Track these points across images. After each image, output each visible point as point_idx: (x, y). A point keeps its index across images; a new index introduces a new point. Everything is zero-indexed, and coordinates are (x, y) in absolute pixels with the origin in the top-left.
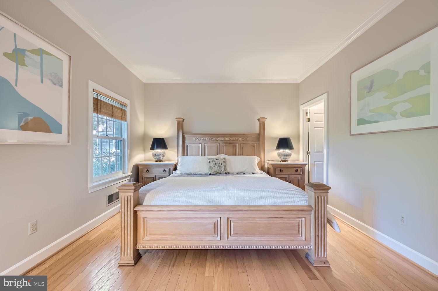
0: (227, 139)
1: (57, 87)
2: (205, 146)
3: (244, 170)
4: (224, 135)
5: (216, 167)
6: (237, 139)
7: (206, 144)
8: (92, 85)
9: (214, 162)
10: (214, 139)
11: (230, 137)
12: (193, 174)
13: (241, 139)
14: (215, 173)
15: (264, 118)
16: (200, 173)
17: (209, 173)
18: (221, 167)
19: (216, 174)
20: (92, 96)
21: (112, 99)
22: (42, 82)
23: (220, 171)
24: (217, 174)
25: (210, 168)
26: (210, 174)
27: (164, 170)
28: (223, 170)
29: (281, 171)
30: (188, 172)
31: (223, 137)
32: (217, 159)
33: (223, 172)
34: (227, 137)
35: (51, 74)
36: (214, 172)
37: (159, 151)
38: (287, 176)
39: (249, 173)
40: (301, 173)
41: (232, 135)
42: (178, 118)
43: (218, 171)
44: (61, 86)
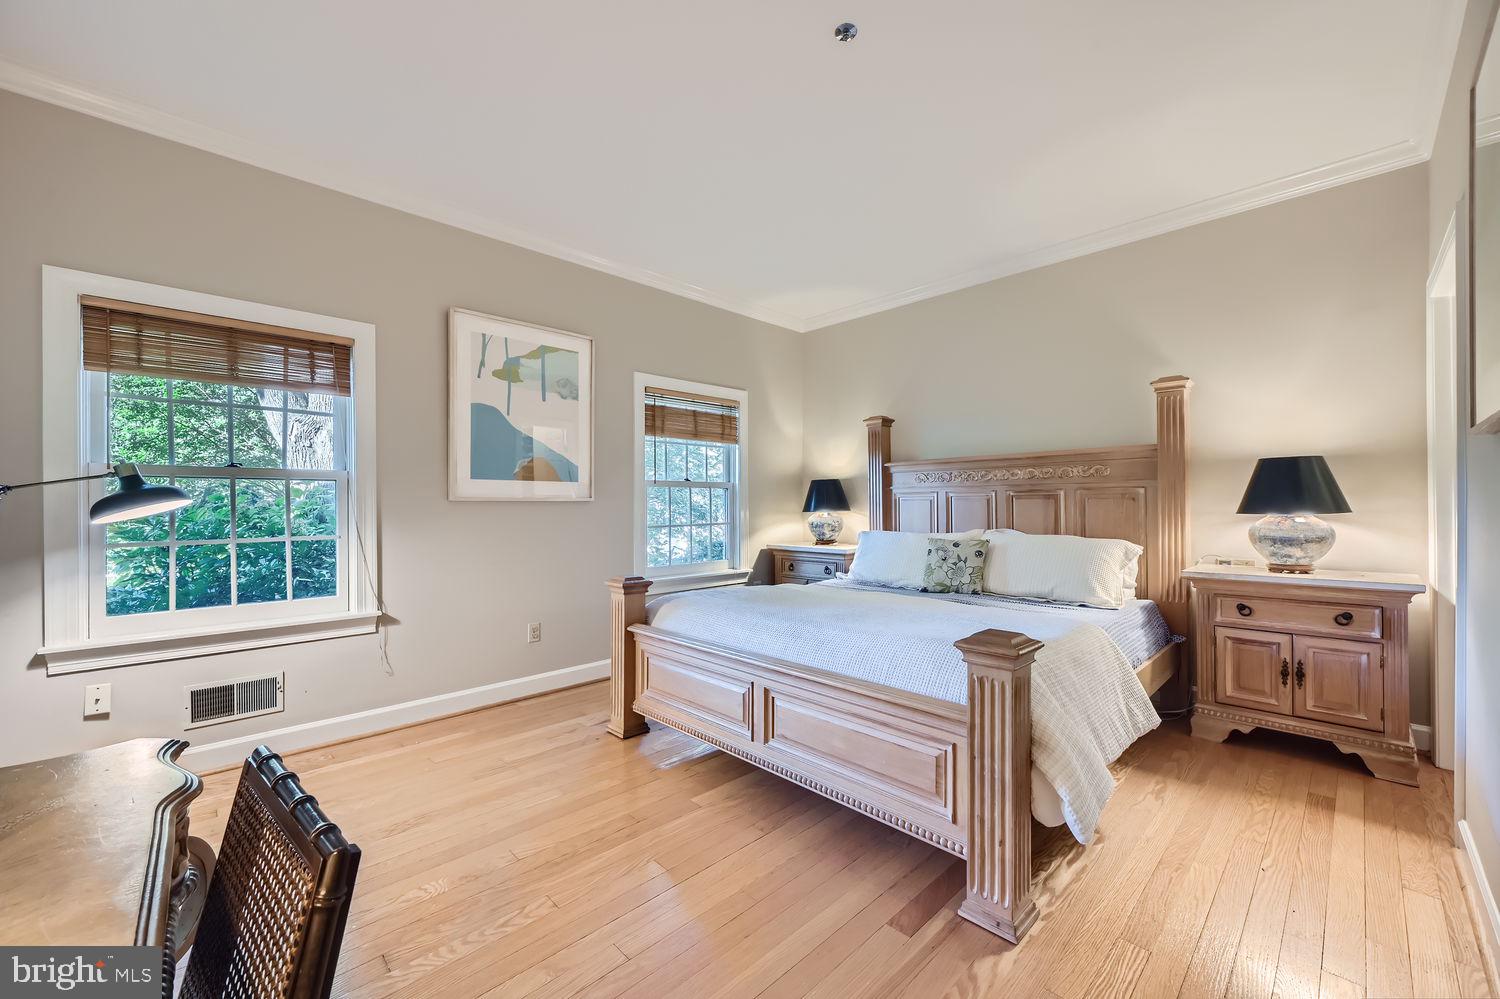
0: (1021, 474)
1: (569, 401)
2: (948, 501)
3: (1047, 591)
4: (1010, 462)
5: (945, 568)
6: (1059, 472)
7: (951, 495)
8: (641, 380)
9: (941, 553)
10: (977, 475)
11: (1034, 466)
12: (884, 586)
13: (1076, 471)
14: (939, 588)
15: (1181, 378)
16: (901, 584)
17: (923, 585)
18: (960, 569)
19: (940, 592)
20: (640, 401)
21: (694, 398)
22: (544, 400)
23: (955, 583)
24: (944, 590)
25: (929, 570)
26: (925, 590)
27: (827, 568)
28: (966, 579)
29: (1246, 611)
30: (872, 580)
31: (1007, 468)
32: (956, 545)
33: (965, 587)
34: (1020, 467)
35: (558, 382)
36: (937, 584)
37: (823, 516)
38: (1283, 639)
39: (1070, 603)
40: (1376, 634)
41: (1038, 460)
42: (871, 419)
43: (949, 584)
44: (576, 398)
